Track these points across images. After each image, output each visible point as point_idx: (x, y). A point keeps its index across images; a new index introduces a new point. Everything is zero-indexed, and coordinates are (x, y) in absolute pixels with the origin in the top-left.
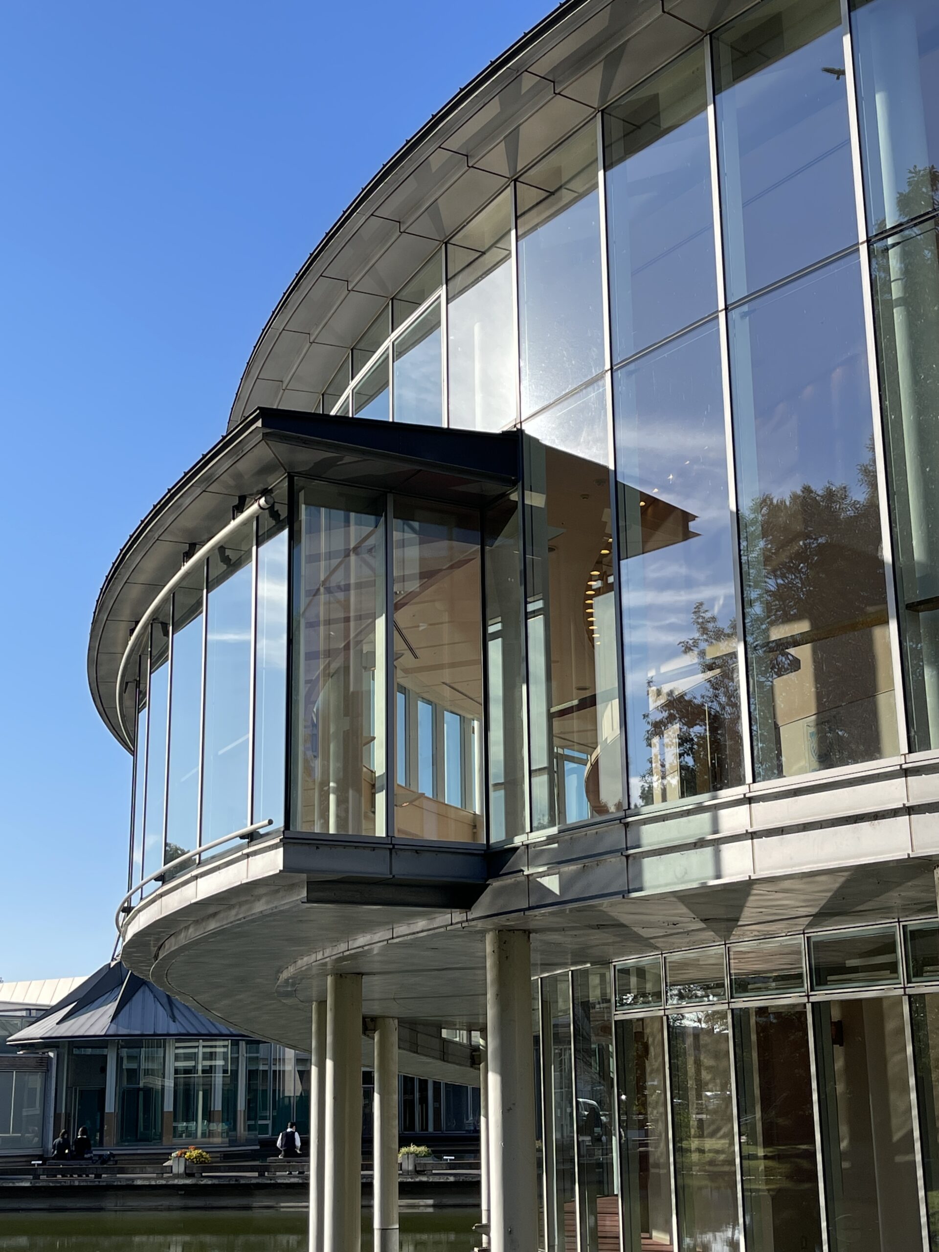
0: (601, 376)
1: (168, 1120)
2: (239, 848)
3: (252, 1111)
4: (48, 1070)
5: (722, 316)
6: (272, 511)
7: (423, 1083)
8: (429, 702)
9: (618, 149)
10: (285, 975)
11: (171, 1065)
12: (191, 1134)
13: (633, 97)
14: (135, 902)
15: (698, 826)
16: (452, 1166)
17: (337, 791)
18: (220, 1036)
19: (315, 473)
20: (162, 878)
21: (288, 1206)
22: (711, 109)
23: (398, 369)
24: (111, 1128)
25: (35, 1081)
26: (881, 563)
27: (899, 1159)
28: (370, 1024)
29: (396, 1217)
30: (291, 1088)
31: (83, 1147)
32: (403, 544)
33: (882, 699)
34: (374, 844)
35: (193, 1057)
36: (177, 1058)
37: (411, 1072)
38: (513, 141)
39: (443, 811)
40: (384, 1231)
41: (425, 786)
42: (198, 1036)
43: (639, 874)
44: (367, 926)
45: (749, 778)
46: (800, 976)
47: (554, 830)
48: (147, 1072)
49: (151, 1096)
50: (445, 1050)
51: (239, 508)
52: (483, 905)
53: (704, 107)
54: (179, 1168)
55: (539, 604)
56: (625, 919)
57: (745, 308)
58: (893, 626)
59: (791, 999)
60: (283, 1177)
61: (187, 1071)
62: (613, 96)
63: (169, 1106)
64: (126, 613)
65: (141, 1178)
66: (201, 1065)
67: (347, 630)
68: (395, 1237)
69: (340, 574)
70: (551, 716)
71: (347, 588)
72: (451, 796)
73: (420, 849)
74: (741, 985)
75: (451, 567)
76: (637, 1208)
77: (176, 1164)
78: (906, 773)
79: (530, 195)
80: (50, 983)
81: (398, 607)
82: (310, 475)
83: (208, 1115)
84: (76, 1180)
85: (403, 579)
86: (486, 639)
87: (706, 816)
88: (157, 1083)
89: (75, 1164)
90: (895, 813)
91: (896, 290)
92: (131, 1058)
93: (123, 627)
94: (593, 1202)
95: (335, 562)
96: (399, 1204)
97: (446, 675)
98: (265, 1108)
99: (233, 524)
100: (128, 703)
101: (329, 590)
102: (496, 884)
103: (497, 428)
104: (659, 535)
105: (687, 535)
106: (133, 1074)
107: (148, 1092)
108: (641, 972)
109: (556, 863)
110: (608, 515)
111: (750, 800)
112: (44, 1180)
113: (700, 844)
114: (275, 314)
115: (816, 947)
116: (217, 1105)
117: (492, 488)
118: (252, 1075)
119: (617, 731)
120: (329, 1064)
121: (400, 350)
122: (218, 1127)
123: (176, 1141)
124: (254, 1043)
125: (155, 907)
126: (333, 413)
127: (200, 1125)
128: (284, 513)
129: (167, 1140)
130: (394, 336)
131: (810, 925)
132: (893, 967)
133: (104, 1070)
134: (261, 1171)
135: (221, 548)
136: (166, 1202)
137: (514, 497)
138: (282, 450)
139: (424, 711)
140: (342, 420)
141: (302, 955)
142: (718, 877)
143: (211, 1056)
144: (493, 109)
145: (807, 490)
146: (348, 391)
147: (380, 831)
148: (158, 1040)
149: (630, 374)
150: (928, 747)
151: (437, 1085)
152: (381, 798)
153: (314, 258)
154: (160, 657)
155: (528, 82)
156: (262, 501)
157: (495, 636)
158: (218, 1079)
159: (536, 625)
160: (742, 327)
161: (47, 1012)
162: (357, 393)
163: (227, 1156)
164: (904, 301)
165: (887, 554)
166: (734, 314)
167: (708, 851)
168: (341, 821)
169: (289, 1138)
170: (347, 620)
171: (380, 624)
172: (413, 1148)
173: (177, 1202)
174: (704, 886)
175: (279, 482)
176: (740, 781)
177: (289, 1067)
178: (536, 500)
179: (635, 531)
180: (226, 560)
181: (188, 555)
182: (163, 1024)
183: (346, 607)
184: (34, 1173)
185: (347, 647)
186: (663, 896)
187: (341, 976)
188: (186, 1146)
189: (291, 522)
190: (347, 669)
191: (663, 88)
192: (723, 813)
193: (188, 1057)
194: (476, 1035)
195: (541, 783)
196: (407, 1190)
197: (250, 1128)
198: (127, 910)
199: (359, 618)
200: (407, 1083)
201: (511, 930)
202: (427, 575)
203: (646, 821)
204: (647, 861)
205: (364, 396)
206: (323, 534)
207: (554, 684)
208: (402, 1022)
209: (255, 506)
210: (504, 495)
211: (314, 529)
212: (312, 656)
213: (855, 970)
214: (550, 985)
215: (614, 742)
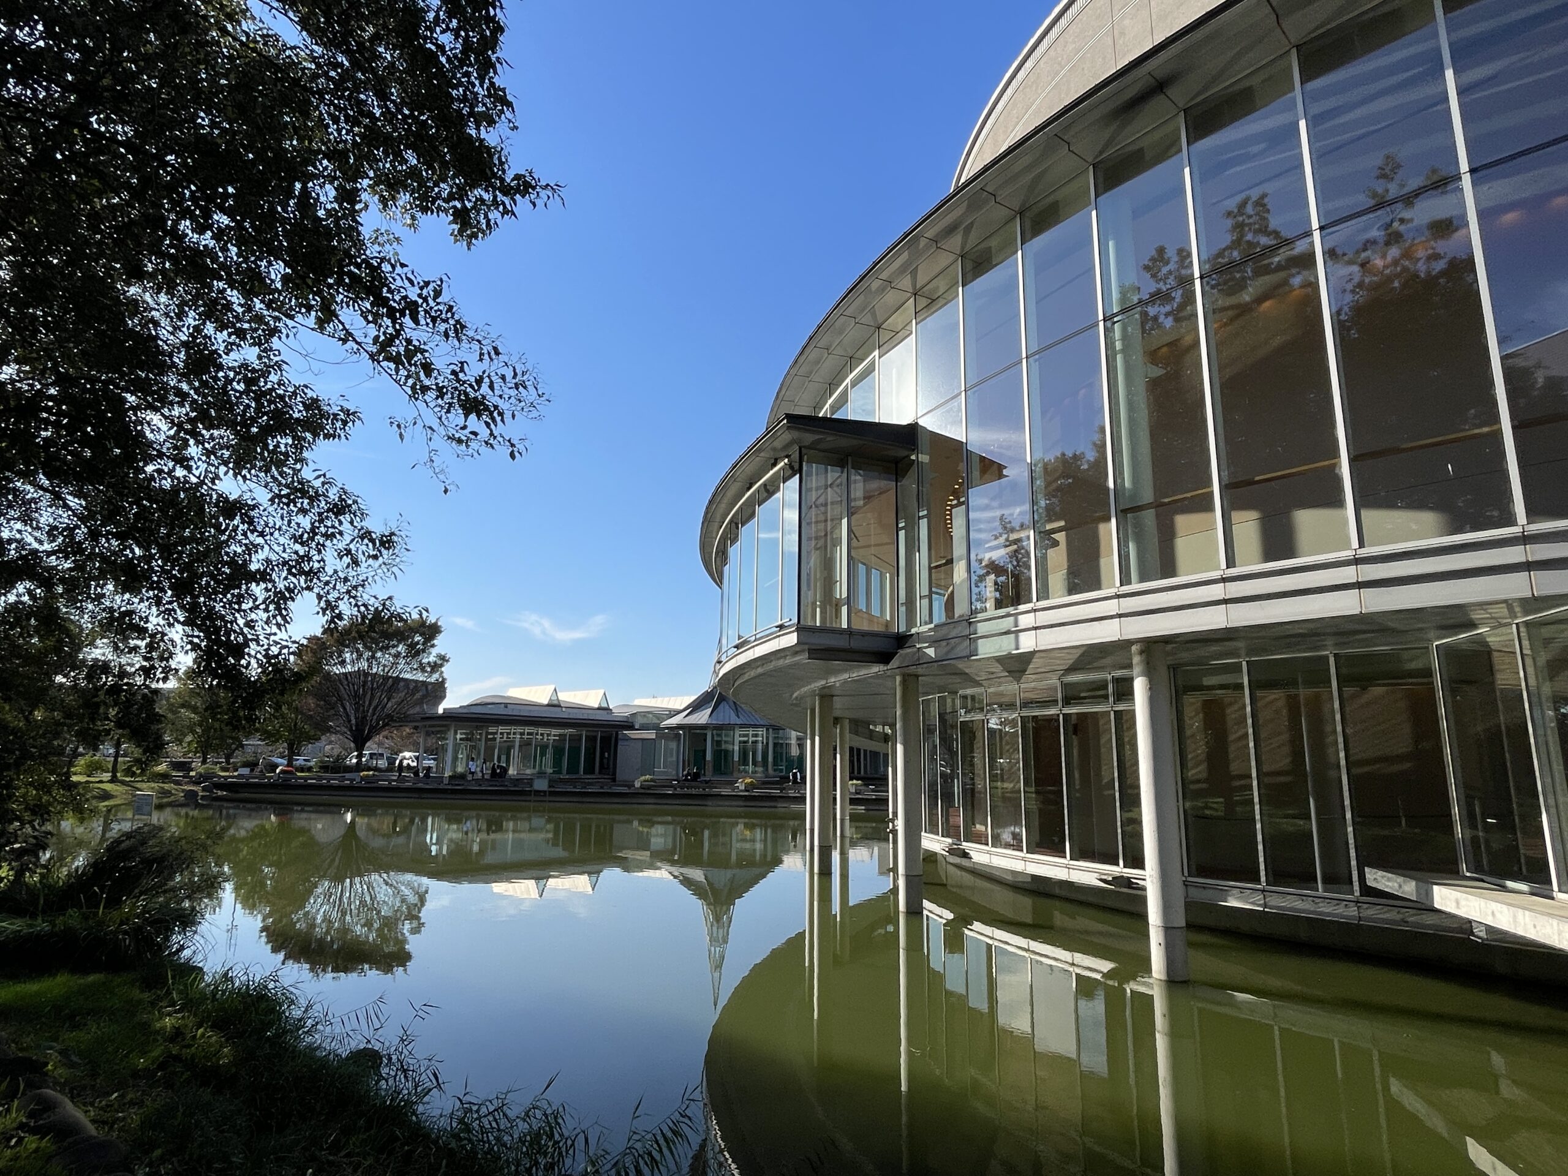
0: (960, 394)
1: (736, 765)
2: (776, 632)
3: (775, 763)
4: (679, 740)
5: (1024, 361)
6: (790, 466)
7: (859, 750)
8: (864, 564)
9: (969, 276)
10: (795, 695)
11: (737, 739)
12: (746, 772)
13: (979, 247)
14: (724, 659)
15: (1007, 624)
16: (873, 791)
17: (820, 607)
18: (762, 726)
19: (812, 446)
20: (737, 647)
21: (795, 807)
22: (1020, 253)
23: (852, 395)
24: (709, 767)
25: (673, 745)
26: (1108, 489)
27: (1106, 793)
28: (837, 720)
29: (847, 813)
30: (795, 752)
31: (696, 776)
32: (855, 482)
33: (1103, 562)
34: (842, 632)
35: (747, 736)
36: (740, 736)
37: (856, 745)
38: (914, 273)
39: (871, 618)
40: (842, 820)
41: (862, 606)
42: (750, 726)
43: (976, 649)
44: (836, 672)
45: (1035, 599)
46: (1057, 701)
47: (932, 626)
48: (726, 742)
49: (727, 754)
50: (871, 735)
51: (774, 465)
52: (895, 663)
53: (1016, 252)
54: (742, 787)
55: (925, 512)
56: (967, 671)
57: (1037, 357)
58: (1114, 521)
59: (1052, 711)
60: (792, 793)
61: (745, 742)
62: (967, 248)
63: (736, 758)
64: (718, 518)
65: (726, 791)
66: (751, 739)
67: (826, 526)
68: (847, 823)
69: (823, 497)
70: (930, 569)
71: (826, 505)
72: (875, 611)
73: (864, 634)
74: (1026, 704)
75: (880, 494)
76: (970, 813)
77: (740, 785)
78: (1118, 596)
79: (923, 302)
80: (679, 699)
81: (853, 514)
82: (808, 447)
83: (755, 763)
84: (694, 791)
85: (855, 500)
86: (898, 530)
87: (1012, 619)
88: (730, 747)
89: (693, 784)
90: (1112, 617)
91: (1118, 345)
92: (718, 735)
93: (716, 525)
94: (947, 811)
95: (820, 492)
96: (849, 808)
97: (873, 550)
98: (782, 760)
99: (771, 472)
100: (719, 563)
101: (816, 506)
102: (901, 652)
103: (904, 422)
104: (987, 476)
105: (1001, 476)
106: (719, 743)
107: (726, 751)
108: (973, 698)
109: (934, 642)
110: (962, 466)
111: (1035, 611)
112: (679, 791)
113: (1008, 633)
114: (791, 368)
115: (1065, 686)
116: (760, 759)
117: (903, 453)
118: (775, 745)
119: (966, 575)
120: (817, 739)
121: (854, 384)
122: (760, 769)
123: (740, 775)
124: (776, 729)
125: (734, 660)
126: (821, 415)
127: (751, 768)
128: (796, 466)
129: (735, 774)
130: (851, 376)
131: (1063, 675)
132: (1106, 697)
133: (705, 740)
134: (782, 790)
135: (765, 485)
136: (734, 803)
137: (913, 457)
138: (796, 434)
139: (862, 569)
140: (825, 419)
141: (804, 686)
142: (1017, 649)
143: (756, 736)
144: (905, 255)
145: (1063, 455)
146: (827, 406)
147: (845, 625)
148: (731, 727)
149: (974, 393)
150: (1130, 583)
151: (865, 751)
152: (844, 609)
153: (811, 338)
154: (734, 540)
155: (923, 242)
156: (786, 460)
157: (902, 528)
158: (760, 746)
159: (924, 523)
160: (1035, 367)
161: (679, 712)
162: (832, 407)
163: (764, 783)
164: (1123, 351)
165: (1111, 485)
166: (1031, 360)
167: (1013, 636)
168: (823, 619)
169: (795, 775)
170: (826, 521)
171: (845, 521)
172: (855, 782)
173: (742, 803)
174: (1010, 654)
175: (795, 452)
176: (1030, 601)
177: (793, 742)
178: (924, 458)
179: (976, 474)
180: (767, 491)
181: (749, 489)
182: (734, 720)
183: (826, 513)
184: (672, 786)
185: (826, 535)
186: (988, 658)
187: (823, 697)
188: (745, 777)
189: (800, 471)
190: (826, 547)
191: (994, 243)
192: (1020, 617)
193: (745, 736)
194: (887, 728)
195: (925, 602)
196: (853, 801)
197: (775, 770)
198: (719, 662)
199: (832, 520)
200: (851, 749)
201: (909, 675)
202: (868, 498)
203: (979, 621)
204: (980, 641)
205: (835, 408)
206: (814, 477)
207: (933, 552)
208: (851, 721)
209: (782, 464)
210: (908, 456)
211: (809, 474)
212: (810, 539)
213: (1085, 698)
214: (927, 703)
215: (963, 581)
